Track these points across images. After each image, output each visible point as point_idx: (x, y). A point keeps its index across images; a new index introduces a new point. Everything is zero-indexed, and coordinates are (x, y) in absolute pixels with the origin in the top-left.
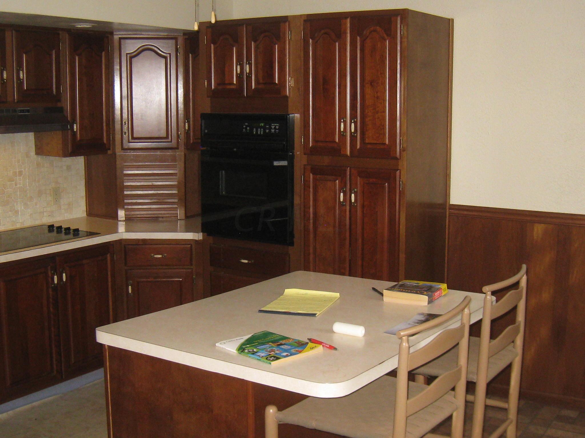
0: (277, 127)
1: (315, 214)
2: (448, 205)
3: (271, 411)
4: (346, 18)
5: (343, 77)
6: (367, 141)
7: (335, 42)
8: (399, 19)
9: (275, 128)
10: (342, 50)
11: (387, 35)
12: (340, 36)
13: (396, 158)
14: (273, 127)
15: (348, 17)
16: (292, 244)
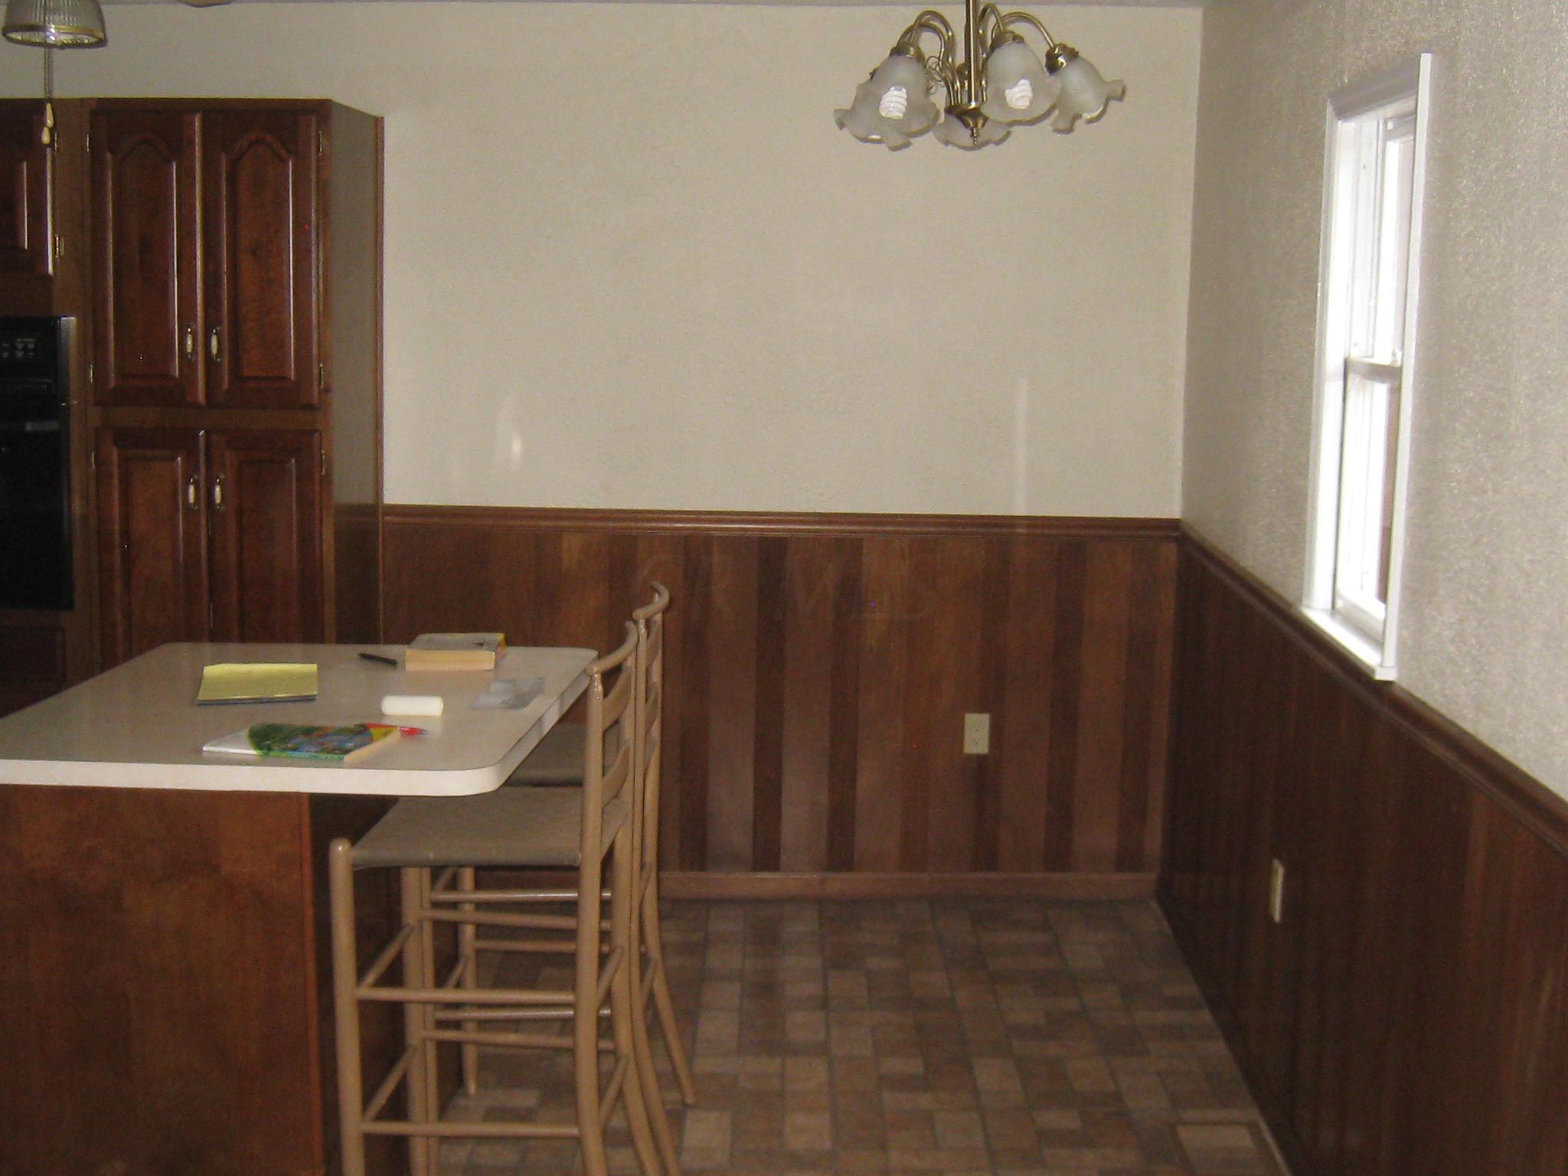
0: (31, 346)
1: (126, 533)
2: (380, 506)
3: (340, 849)
4: (194, 112)
5: (186, 237)
6: (246, 373)
7: (169, 162)
8: (314, 119)
9: (25, 349)
10: (186, 176)
11: (289, 152)
12: (179, 148)
13: (311, 407)
14: (20, 346)
15: (198, 112)
16: (69, 606)
